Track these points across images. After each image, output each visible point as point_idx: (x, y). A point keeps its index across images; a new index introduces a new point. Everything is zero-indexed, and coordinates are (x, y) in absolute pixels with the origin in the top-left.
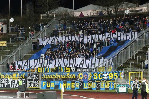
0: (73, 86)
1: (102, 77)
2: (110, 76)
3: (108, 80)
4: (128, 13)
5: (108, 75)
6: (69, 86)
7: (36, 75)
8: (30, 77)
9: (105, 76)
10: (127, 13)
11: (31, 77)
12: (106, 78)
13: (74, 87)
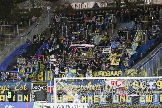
0: (96, 100)
1: (146, 87)
2: (158, 85)
3: (154, 90)
4: (150, 3)
5: (155, 83)
6: (90, 100)
7: (43, 87)
8: (34, 89)
9: (151, 85)
10: (148, 3)
11: (36, 90)
12: (153, 87)
13: (98, 101)
